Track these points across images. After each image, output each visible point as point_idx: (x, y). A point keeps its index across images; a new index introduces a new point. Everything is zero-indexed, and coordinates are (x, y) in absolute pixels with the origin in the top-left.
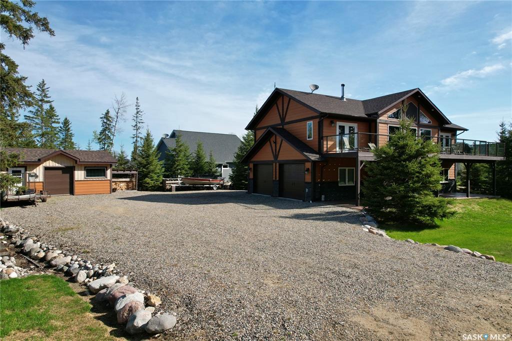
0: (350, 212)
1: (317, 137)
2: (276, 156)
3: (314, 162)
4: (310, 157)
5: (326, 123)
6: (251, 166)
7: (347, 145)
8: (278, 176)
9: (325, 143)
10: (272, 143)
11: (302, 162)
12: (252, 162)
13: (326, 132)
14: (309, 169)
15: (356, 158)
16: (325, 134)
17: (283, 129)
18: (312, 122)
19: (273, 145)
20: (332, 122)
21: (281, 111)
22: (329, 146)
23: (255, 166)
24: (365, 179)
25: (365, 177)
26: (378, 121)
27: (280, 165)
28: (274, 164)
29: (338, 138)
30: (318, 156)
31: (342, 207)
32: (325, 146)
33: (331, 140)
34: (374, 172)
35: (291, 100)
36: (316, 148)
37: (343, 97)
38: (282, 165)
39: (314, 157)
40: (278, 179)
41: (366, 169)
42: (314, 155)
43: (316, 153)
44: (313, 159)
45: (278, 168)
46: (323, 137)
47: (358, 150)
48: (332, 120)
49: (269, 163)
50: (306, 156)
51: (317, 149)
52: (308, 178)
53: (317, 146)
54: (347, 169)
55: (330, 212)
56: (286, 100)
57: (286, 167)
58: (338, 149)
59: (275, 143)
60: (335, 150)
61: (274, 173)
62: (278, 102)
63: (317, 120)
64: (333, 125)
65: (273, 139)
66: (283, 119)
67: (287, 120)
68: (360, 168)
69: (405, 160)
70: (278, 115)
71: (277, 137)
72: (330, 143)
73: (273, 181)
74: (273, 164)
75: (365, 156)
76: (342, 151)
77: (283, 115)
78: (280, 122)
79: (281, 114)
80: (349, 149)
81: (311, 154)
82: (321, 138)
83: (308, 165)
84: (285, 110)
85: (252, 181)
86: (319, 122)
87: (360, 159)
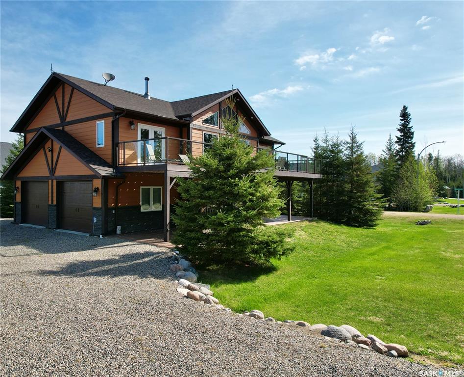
0: (156, 253)
1: (110, 143)
2: (53, 170)
3: (105, 179)
4: (100, 172)
5: (123, 123)
6: (19, 184)
7: (152, 156)
8: (55, 199)
9: (121, 151)
10: (47, 151)
11: (89, 178)
12: (19, 178)
13: (122, 136)
14: (98, 188)
15: (164, 173)
16: (121, 139)
17: (63, 131)
18: (103, 121)
19: (49, 154)
20: (131, 123)
21: (61, 106)
22: (126, 156)
23: (25, 184)
24: (177, 204)
25: (177, 201)
26: (191, 125)
27: (58, 183)
28: (50, 181)
29: (139, 144)
30: (111, 170)
31: (145, 243)
32: (121, 156)
33: (130, 149)
34: (190, 194)
35: (75, 91)
36: (109, 159)
37: (146, 95)
38: (61, 184)
39: (104, 171)
40: (55, 203)
41: (179, 190)
42: (106, 168)
43: (109, 166)
44: (103, 173)
45: (55, 187)
46: (118, 143)
47: (167, 162)
48: (131, 120)
49: (43, 180)
50: (93, 170)
51: (110, 161)
52: (98, 202)
53: (110, 157)
54: (152, 188)
55: (127, 255)
56: (68, 90)
57: (68, 186)
58: (139, 161)
59: (52, 151)
60: (135, 162)
61: (50, 195)
62: (57, 93)
63: (111, 119)
64: (133, 127)
65: (48, 145)
66: (63, 117)
67: (68, 119)
68: (169, 187)
69: (233, 177)
70: (57, 111)
71: (55, 143)
72: (129, 153)
73: (49, 205)
74: (48, 182)
75: (178, 171)
76: (145, 163)
77: (63, 111)
78: (59, 122)
79: (61, 110)
80: (154, 160)
81: (101, 167)
82: (115, 144)
83: (98, 183)
84: (66, 105)
85: (19, 207)
86: (113, 122)
87: (169, 175)
